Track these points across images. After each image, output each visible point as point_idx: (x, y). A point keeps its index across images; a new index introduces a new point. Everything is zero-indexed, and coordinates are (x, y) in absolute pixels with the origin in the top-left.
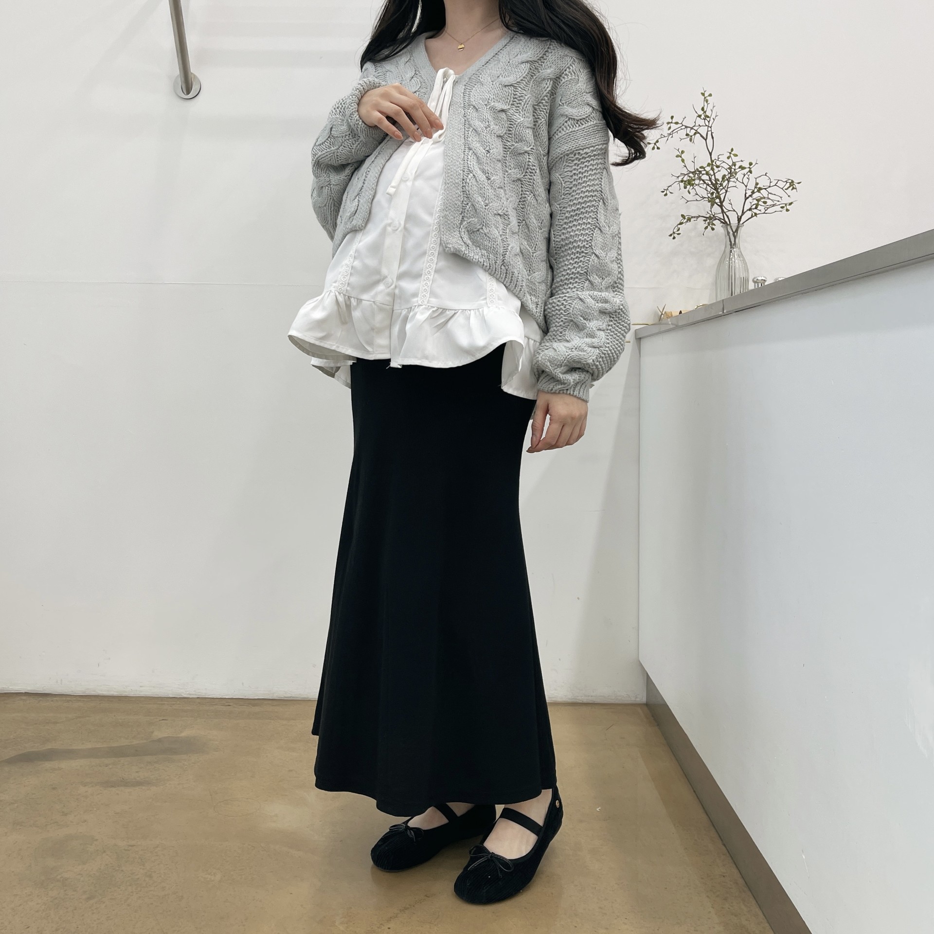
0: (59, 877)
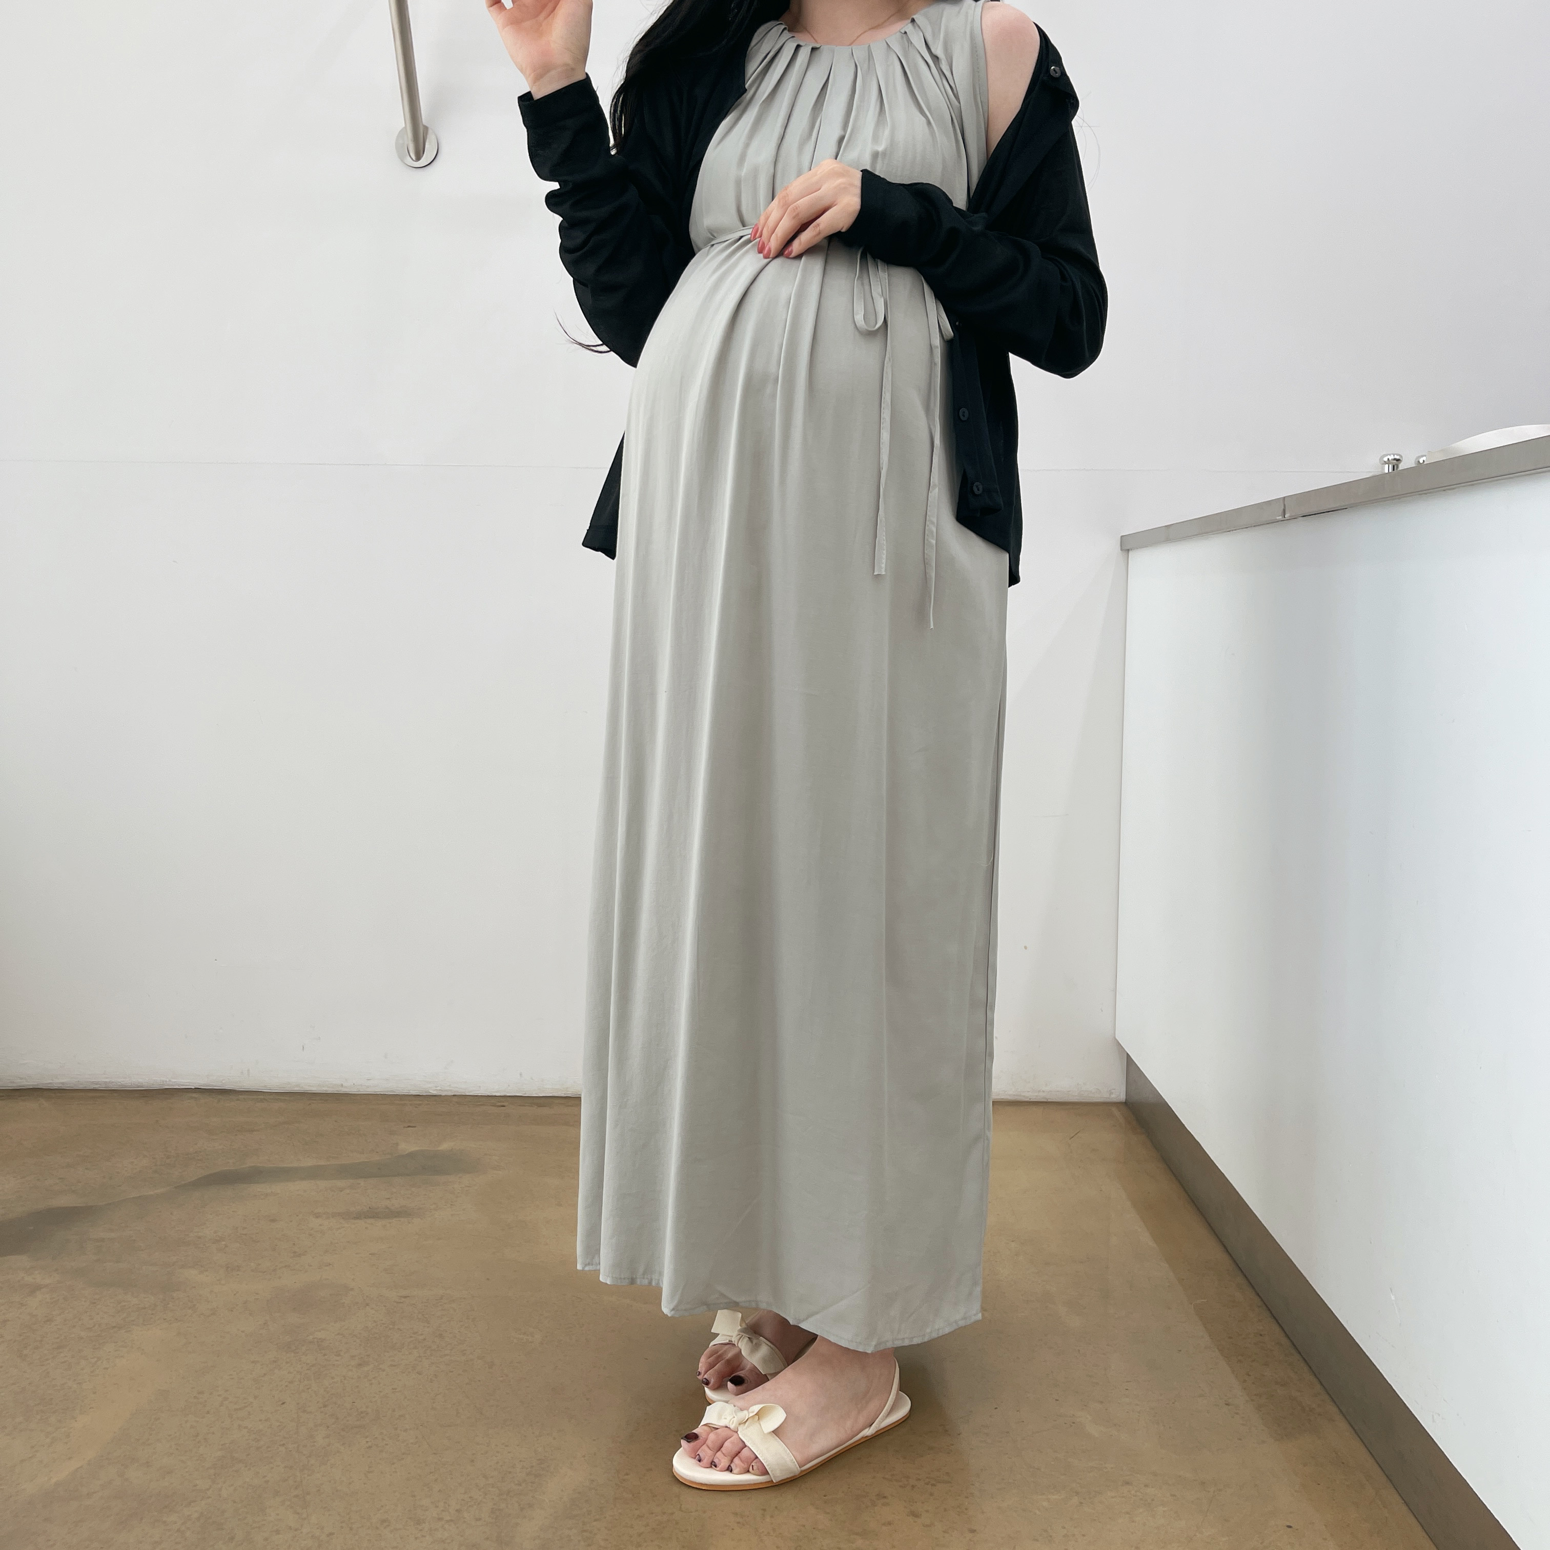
0: (311, 1338)
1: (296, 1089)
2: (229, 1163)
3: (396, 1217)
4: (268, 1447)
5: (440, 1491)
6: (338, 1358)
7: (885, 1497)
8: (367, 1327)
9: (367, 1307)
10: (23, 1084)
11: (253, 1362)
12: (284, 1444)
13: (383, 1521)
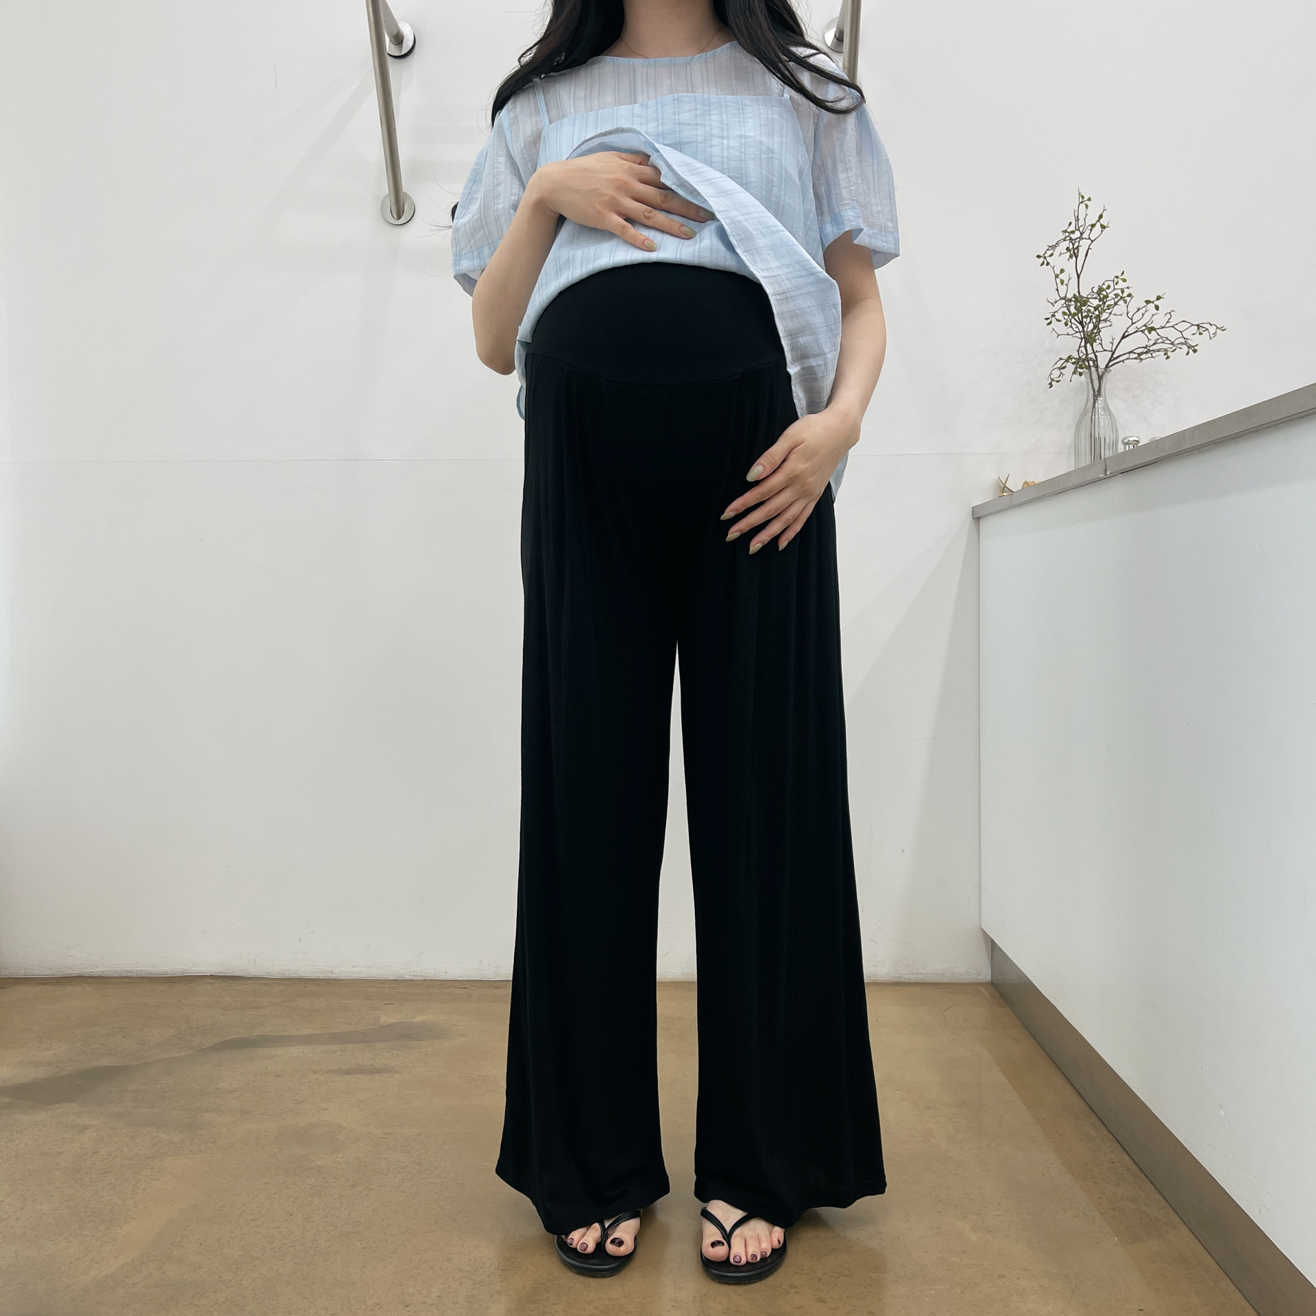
1: (294, 975)
2: (239, 1032)
3: (380, 1073)
4: (280, 1248)
5: (423, 1282)
6: (336, 1180)
7: (796, 1287)
8: (358, 1157)
9: (358, 1142)
10: (68, 973)
11: (265, 1183)
12: (292, 1246)
13: (378, 1304)
